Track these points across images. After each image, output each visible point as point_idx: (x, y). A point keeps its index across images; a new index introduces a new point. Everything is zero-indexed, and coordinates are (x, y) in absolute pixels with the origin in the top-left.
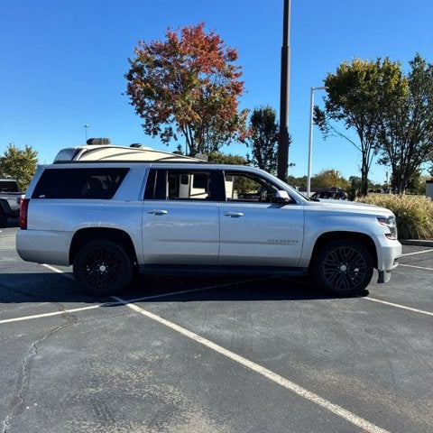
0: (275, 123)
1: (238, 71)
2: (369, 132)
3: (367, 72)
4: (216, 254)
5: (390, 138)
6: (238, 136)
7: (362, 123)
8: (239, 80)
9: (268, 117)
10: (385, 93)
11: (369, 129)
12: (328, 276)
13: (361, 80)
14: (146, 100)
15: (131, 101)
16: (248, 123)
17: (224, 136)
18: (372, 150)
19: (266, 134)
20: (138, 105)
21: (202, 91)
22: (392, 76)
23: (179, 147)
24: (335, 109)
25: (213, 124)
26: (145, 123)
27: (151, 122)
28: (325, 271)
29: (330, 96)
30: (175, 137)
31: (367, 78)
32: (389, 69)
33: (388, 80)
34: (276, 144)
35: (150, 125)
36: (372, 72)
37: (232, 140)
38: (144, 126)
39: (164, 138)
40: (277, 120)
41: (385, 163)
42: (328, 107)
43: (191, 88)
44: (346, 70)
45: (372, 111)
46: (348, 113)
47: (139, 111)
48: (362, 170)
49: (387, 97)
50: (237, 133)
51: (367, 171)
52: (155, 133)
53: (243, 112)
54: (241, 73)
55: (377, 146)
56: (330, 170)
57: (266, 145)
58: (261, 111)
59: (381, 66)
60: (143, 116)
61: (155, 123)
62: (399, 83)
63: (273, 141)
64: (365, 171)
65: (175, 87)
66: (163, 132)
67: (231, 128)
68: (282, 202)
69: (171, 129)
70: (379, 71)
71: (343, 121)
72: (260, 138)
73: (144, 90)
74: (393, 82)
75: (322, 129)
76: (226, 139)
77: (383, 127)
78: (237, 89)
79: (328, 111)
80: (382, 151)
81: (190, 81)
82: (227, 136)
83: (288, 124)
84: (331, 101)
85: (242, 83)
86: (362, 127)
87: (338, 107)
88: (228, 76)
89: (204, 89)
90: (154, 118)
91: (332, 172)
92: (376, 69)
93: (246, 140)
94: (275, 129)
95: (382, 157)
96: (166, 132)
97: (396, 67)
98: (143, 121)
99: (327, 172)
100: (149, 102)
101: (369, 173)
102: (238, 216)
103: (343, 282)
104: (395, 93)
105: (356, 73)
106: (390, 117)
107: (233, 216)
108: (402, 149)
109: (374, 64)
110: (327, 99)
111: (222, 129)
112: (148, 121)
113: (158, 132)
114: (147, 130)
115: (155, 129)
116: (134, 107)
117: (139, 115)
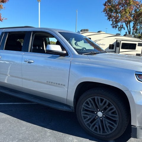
15: (106, 15)
20: (109, 16)
23: (126, 33)
26: (112, 24)
27: (114, 23)
30: (124, 28)
35: (114, 24)
39: (120, 29)
52: (116, 27)
61: (116, 23)
66: (119, 27)
69: (123, 25)
73: (109, 9)
96: (120, 26)
98: (111, 22)
113: (118, 27)
114: (113, 26)
115: (116, 26)
116: (107, 17)
117: (108, 20)
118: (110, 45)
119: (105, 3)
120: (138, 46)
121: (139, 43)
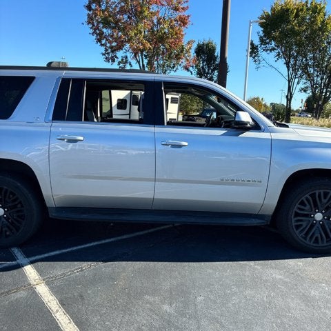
0: (216, 54)
1: (185, 5)
2: (295, 64)
3: (297, 10)
4: (150, 196)
5: (311, 70)
6: (185, 64)
7: (290, 56)
8: (186, 13)
9: (210, 49)
10: (312, 29)
11: (296, 61)
12: (297, 227)
13: (292, 18)
14: (104, 30)
16: (193, 54)
17: (172, 65)
18: (297, 80)
19: (208, 64)
20: (97, 34)
21: (153, 22)
22: (319, 14)
24: (268, 43)
25: (163, 54)
26: (104, 52)
27: (109, 51)
28: (294, 221)
29: (264, 32)
30: (130, 64)
31: (297, 16)
32: (316, 7)
33: (315, 17)
34: (216, 73)
35: (108, 54)
36: (302, 10)
37: (179, 67)
38: (104, 54)
40: (218, 52)
41: (305, 91)
42: (262, 41)
43: (143, 18)
44: (279, 8)
45: (299, 45)
46: (278, 47)
47: (99, 41)
48: (287, 96)
49: (313, 32)
50: (183, 62)
51: (291, 97)
52: (113, 61)
53: (188, 43)
54: (188, 7)
55: (301, 77)
56: (256, 97)
57: (208, 73)
58: (203, 44)
59: (309, 5)
60: (102, 45)
61: (113, 51)
62: (324, 21)
63: (213, 70)
64: (289, 98)
65: (129, 17)
66: (120, 60)
67: (178, 57)
68: (241, 127)
69: (126, 57)
70: (308, 9)
71: (274, 53)
72: (203, 67)
73: (102, 20)
74: (319, 19)
75: (255, 61)
76: (174, 67)
77: (306, 60)
78: (183, 22)
79: (261, 44)
80: (304, 81)
81: (141, 12)
82: (174, 65)
83: (227, 55)
84: (265, 36)
85: (189, 16)
86: (289, 59)
87: (270, 41)
88: (176, 9)
89: (155, 21)
90: (111, 47)
91: (257, 98)
92: (305, 8)
93: (191, 69)
94: (215, 60)
95: (303, 86)
96: (122, 60)
97: (322, 6)
98: (103, 49)
99: (254, 99)
100: (107, 31)
101: (293, 99)
102: (180, 146)
103: (317, 235)
104: (320, 29)
105: (288, 10)
106: (314, 51)
107: (174, 146)
108: (321, 80)
109: (303, 3)
110: (262, 34)
111: (170, 57)
112: (106, 50)
113: (116, 60)
114: (106, 58)
115: (112, 57)
116: (94, 37)
117: (99, 44)
118: (119, 100)
119: (87, 3)
120: (172, 102)
121: (172, 98)
